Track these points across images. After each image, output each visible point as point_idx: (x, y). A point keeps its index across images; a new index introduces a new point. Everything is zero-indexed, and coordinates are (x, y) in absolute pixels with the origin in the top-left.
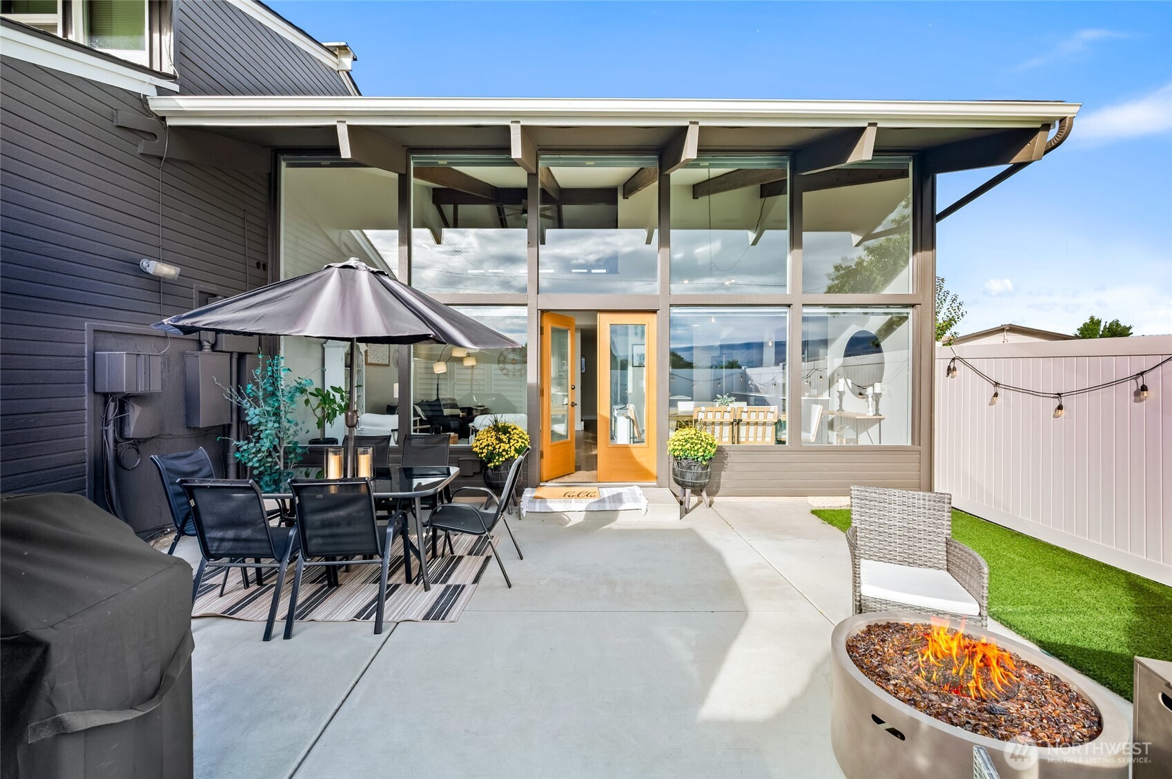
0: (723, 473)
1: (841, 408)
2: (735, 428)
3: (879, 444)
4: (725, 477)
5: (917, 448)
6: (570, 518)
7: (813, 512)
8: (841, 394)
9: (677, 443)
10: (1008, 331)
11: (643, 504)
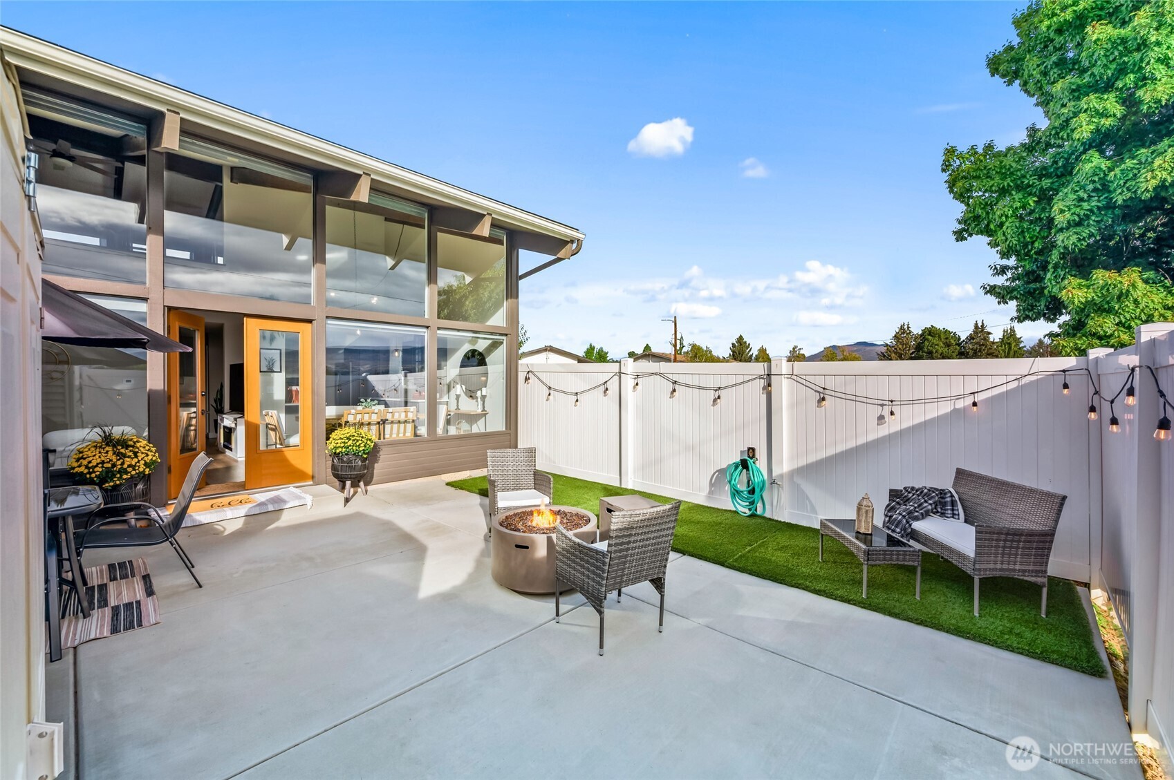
0: (376, 465)
1: (458, 408)
2: (382, 427)
3: (484, 431)
4: (378, 468)
5: (509, 431)
6: (225, 526)
7: (448, 484)
8: (458, 397)
9: (339, 441)
10: (549, 351)
11: (309, 499)
